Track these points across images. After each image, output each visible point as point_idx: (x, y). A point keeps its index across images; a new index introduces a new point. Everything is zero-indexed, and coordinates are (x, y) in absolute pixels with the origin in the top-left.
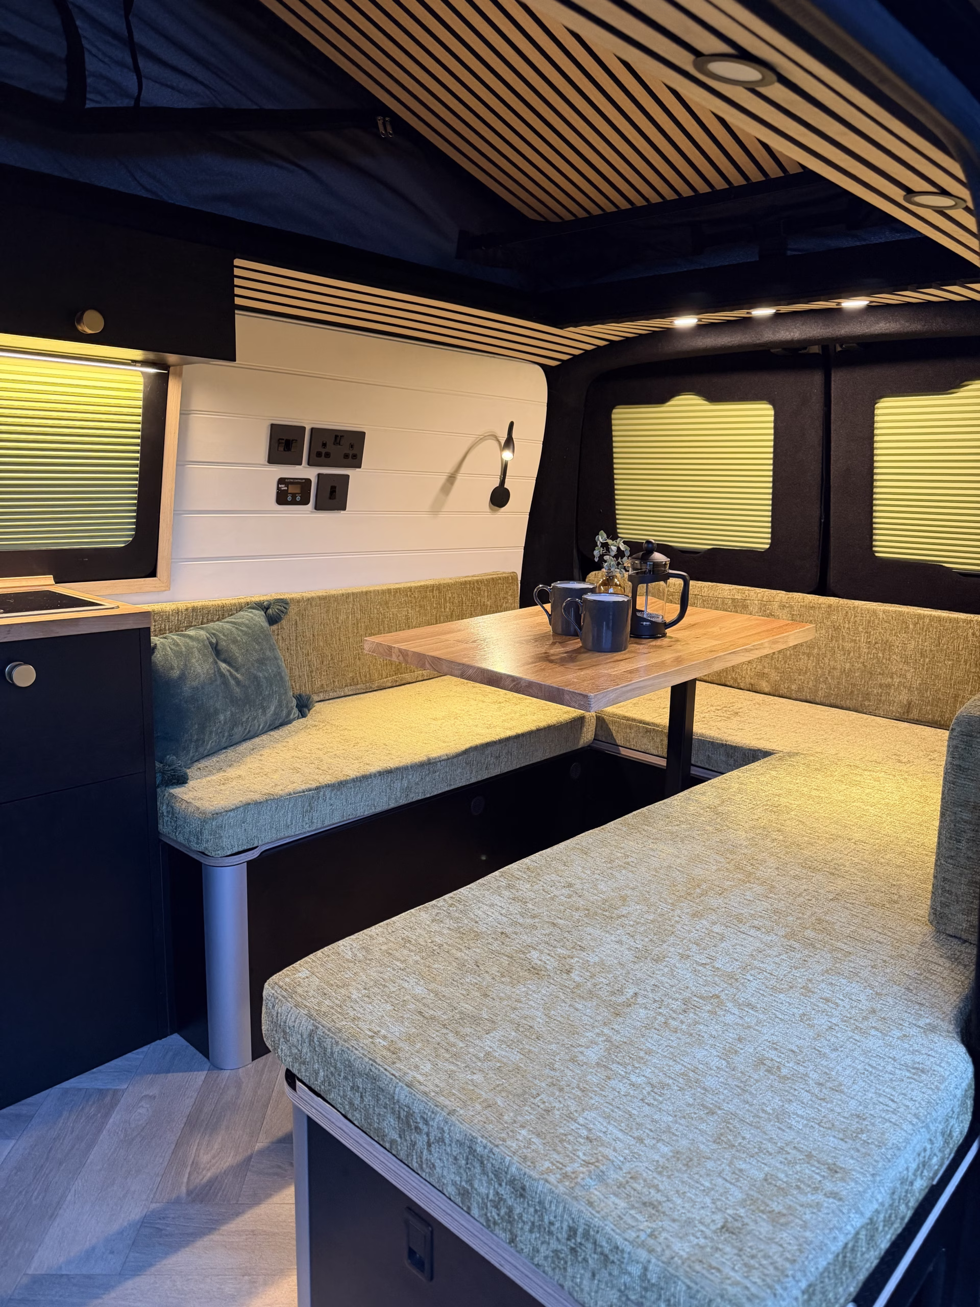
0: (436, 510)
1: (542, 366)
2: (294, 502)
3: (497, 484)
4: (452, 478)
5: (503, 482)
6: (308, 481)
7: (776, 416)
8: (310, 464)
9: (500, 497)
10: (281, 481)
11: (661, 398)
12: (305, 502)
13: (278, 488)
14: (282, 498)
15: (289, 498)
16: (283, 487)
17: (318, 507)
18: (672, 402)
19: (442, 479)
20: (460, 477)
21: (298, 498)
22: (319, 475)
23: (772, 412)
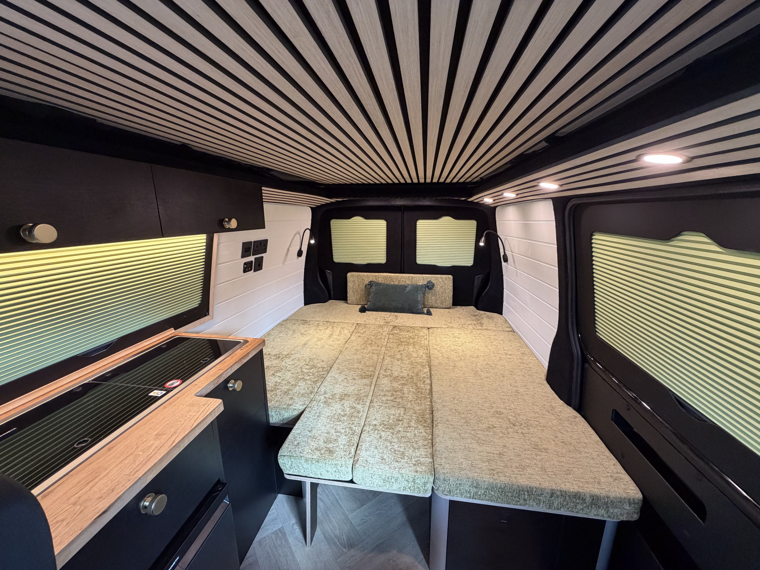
0: (284, 263)
1: (310, 207)
2: (248, 271)
3: (298, 249)
4: (288, 250)
5: (301, 248)
6: (252, 261)
7: (387, 224)
8: (253, 255)
9: (300, 254)
10: (245, 264)
11: (349, 217)
12: (251, 270)
13: (244, 267)
14: (245, 271)
15: (247, 270)
16: (245, 266)
17: (255, 271)
18: (352, 219)
19: (286, 251)
20: (290, 249)
21: (249, 269)
22: (255, 258)
23: (386, 223)
